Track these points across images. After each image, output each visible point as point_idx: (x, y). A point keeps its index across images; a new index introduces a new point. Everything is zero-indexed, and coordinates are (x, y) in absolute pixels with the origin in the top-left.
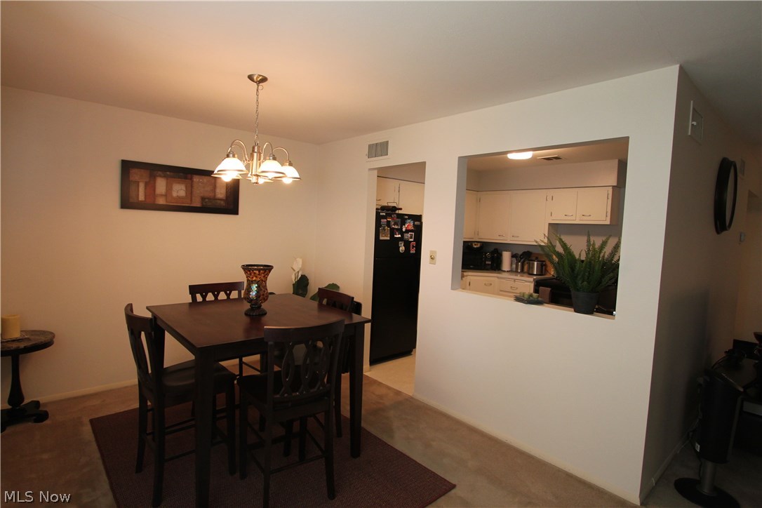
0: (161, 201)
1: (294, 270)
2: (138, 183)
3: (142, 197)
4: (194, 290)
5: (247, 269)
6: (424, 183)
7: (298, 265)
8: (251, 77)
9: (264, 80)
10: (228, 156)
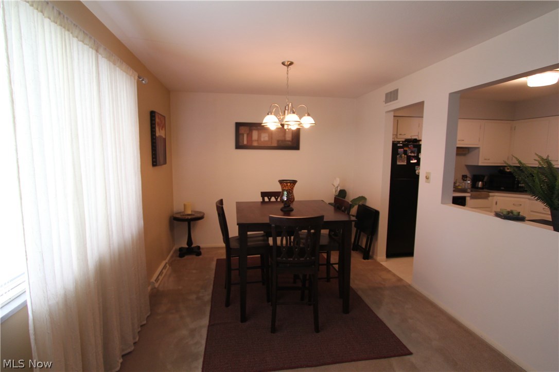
0: (255, 144)
1: (334, 185)
2: (243, 134)
3: (245, 142)
4: (264, 194)
5: (281, 182)
6: (423, 117)
7: (337, 182)
8: (283, 64)
9: (291, 63)
10: (268, 114)
